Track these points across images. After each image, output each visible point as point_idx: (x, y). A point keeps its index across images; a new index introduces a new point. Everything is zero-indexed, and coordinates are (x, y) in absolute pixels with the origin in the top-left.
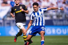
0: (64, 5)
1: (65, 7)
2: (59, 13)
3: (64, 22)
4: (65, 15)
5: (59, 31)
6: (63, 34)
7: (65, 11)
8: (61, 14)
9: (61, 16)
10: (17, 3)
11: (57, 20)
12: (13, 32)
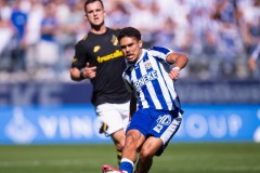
0: (216, 26)
1: (221, 35)
2: (199, 56)
3: (217, 89)
4: (222, 66)
5: (197, 126)
6: (213, 138)
7: (222, 48)
8: (204, 60)
9: (207, 68)
10: (98, 23)
11: (192, 83)
12: (20, 127)
